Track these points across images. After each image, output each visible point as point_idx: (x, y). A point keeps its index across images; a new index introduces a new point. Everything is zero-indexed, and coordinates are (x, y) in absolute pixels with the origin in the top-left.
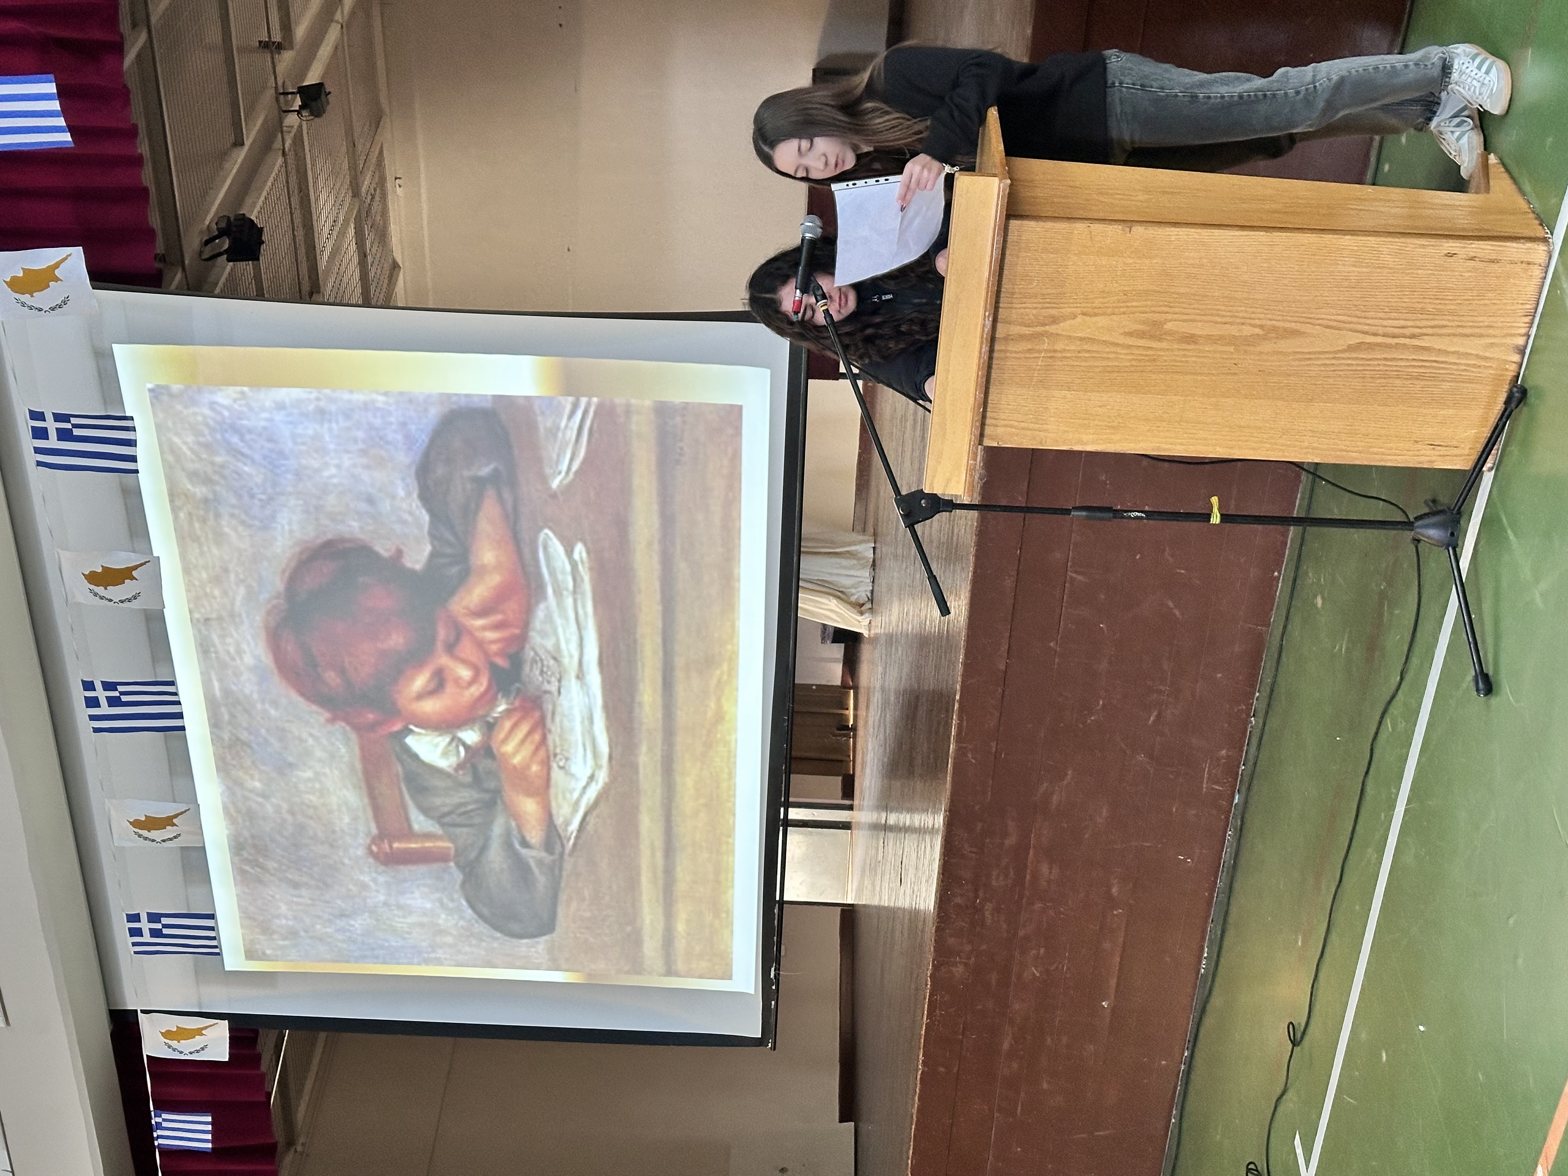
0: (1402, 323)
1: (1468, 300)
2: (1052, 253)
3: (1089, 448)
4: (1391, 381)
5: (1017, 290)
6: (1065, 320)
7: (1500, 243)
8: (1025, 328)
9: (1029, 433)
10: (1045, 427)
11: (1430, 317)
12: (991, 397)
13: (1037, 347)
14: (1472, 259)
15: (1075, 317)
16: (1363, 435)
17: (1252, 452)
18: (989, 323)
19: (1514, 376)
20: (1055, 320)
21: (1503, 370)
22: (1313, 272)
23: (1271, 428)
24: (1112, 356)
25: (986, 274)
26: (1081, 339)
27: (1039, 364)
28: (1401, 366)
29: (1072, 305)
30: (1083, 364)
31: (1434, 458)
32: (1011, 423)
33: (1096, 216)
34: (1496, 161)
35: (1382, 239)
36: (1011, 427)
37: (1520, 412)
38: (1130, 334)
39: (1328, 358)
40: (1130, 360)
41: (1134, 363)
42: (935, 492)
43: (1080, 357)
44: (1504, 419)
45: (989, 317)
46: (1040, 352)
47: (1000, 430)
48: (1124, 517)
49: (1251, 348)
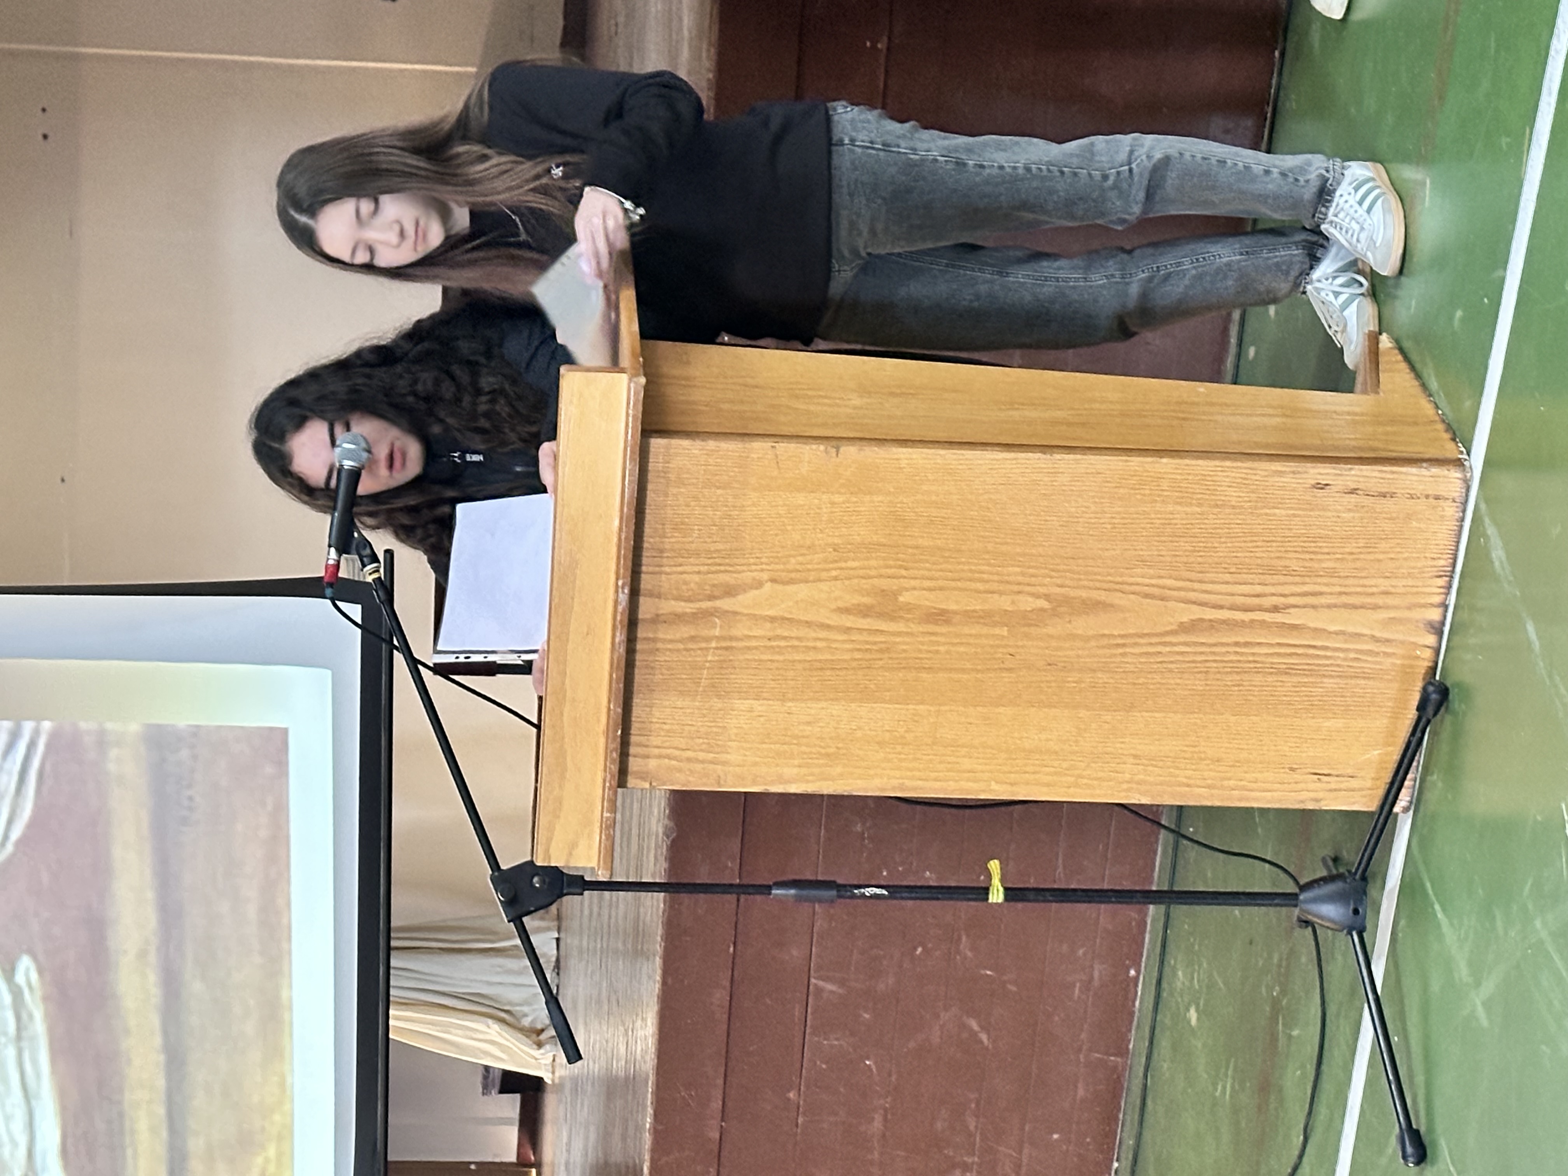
0: (1259, 589)
1: (1352, 553)
2: (718, 488)
3: (793, 789)
4: (1246, 677)
5: (667, 546)
6: (745, 591)
7: (1395, 469)
8: (683, 604)
9: (698, 767)
10: (724, 757)
11: (1297, 579)
12: (637, 712)
13: (705, 633)
14: (1353, 491)
15: (759, 585)
16: (1212, 760)
17: (1045, 789)
18: (624, 597)
19: (1430, 667)
20: (730, 591)
21: (1410, 657)
22: (1119, 513)
23: (1073, 753)
24: (819, 644)
25: (617, 523)
26: (773, 619)
27: (709, 658)
28: (1260, 654)
29: (754, 567)
30: (777, 657)
31: (1321, 795)
32: (669, 751)
33: (786, 430)
34: (1390, 345)
35: (1217, 463)
36: (669, 757)
37: (1442, 721)
38: (846, 611)
39: (1151, 644)
40: (852, 650)
41: (858, 655)
42: (553, 865)
43: (772, 647)
44: (1418, 734)
45: (623, 588)
46: (708, 640)
47: (653, 763)
48: (854, 896)
49: (1032, 630)
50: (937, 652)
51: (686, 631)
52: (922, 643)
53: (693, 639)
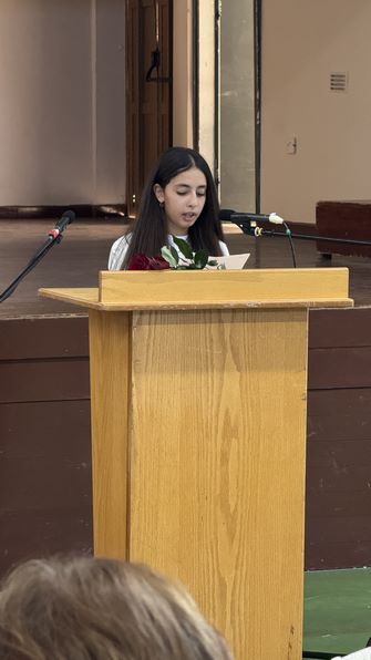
0: (242, 611)
6: (236, 363)
13: (214, 346)
14: (290, 646)
15: (240, 370)
20: (235, 356)
24: (209, 403)
27: (202, 350)
39: (213, 566)
41: (205, 421)
46: (211, 347)
50: (207, 461)
51: (216, 337)
52: (211, 453)
53: (212, 340)
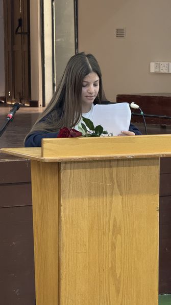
50: (104, 248)
51: (108, 176)
52: (106, 244)
53: (106, 178)
